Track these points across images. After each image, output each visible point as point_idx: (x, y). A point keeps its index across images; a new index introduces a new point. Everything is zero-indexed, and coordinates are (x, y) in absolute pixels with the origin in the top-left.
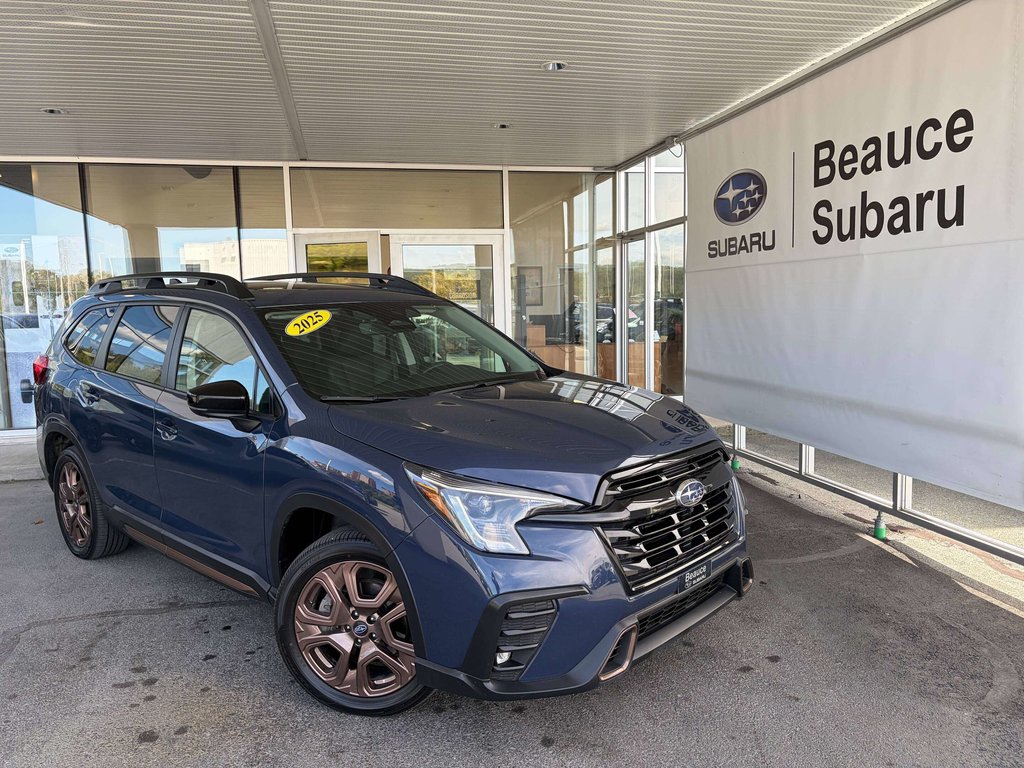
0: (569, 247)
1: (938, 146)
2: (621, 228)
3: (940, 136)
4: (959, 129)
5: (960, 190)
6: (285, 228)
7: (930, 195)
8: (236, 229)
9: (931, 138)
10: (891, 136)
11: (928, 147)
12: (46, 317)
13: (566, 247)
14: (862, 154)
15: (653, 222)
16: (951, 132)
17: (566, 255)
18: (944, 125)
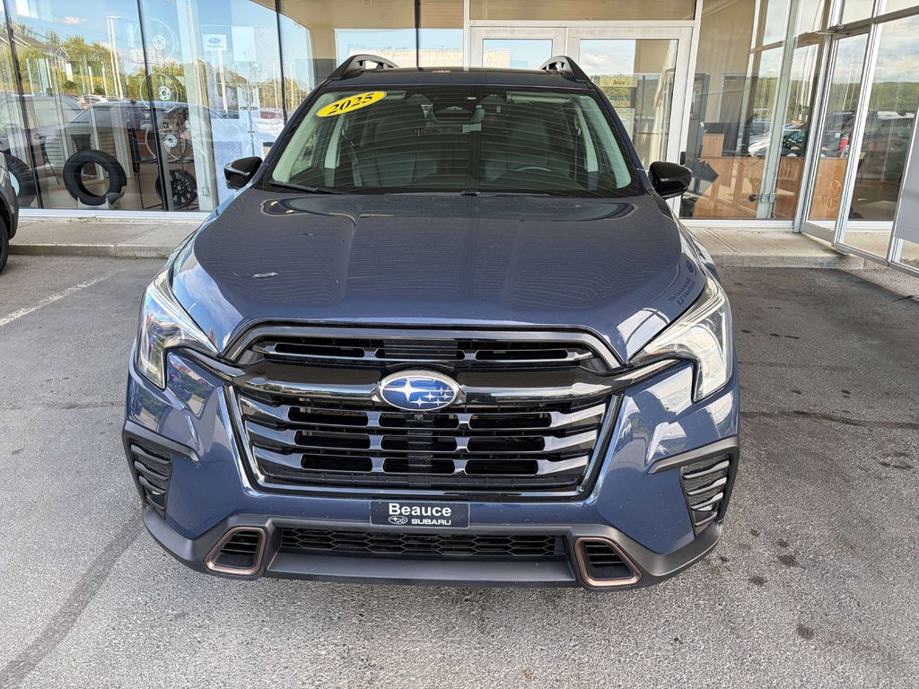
0: (757, 45)
2: (834, 21)
6: (462, 28)
8: (415, 30)
12: (245, 108)
13: (753, 46)
15: (883, 12)
17: (752, 56)
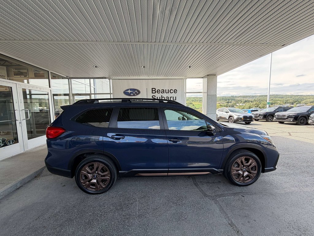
1: (173, 92)
3: (173, 91)
4: (175, 91)
5: (176, 97)
7: (172, 97)
9: (172, 91)
10: (166, 90)
11: (171, 92)
14: (161, 91)
16: (174, 91)
18: (173, 90)
